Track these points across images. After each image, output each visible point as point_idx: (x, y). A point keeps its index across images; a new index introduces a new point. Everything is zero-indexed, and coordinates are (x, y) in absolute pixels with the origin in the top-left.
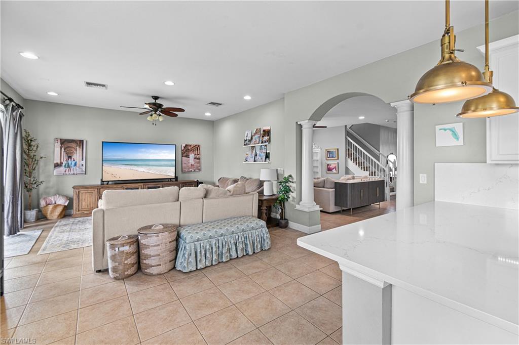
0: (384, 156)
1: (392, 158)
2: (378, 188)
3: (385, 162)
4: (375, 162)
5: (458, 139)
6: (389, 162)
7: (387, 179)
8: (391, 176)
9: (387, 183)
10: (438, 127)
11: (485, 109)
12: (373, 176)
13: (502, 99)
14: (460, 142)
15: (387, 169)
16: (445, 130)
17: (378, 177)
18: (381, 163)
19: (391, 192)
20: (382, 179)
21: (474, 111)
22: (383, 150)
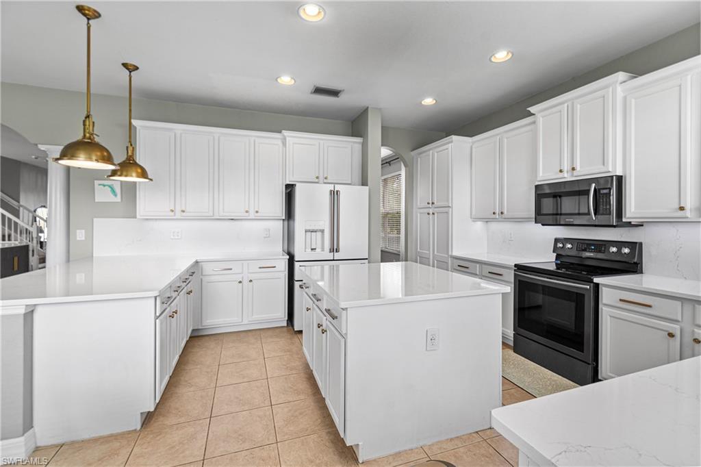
0: (29, 211)
1: (42, 212)
2: (16, 259)
3: (31, 219)
4: (10, 220)
5: (116, 195)
6: (38, 219)
7: (34, 245)
8: (42, 240)
9: (33, 251)
10: (96, 182)
11: (126, 176)
12: (7, 242)
13: (139, 170)
14: (118, 199)
15: (33, 230)
16: (104, 186)
17: (17, 242)
18: (23, 221)
19: (40, 263)
20: (24, 244)
21: (120, 176)
22: (26, 200)
